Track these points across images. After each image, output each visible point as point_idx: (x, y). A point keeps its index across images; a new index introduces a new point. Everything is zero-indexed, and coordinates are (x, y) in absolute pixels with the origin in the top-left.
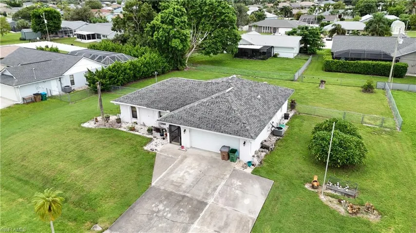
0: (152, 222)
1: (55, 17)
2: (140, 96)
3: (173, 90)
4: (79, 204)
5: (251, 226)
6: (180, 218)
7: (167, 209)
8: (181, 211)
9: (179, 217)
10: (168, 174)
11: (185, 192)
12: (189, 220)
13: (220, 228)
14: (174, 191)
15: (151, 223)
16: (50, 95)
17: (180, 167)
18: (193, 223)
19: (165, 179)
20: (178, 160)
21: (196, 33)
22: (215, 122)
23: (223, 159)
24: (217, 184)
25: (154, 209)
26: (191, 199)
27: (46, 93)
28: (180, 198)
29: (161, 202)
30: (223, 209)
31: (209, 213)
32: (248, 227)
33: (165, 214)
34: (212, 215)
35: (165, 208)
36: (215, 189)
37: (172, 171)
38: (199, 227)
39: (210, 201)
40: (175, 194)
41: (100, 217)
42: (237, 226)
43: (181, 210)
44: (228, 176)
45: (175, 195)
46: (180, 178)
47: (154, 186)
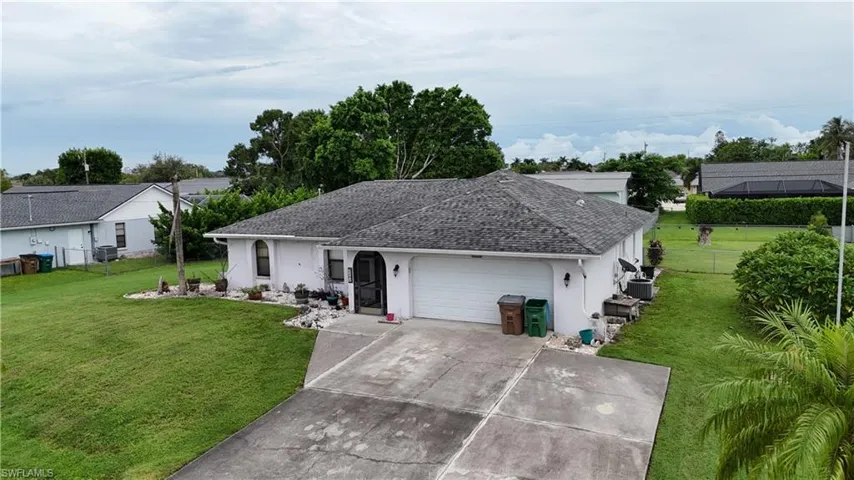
0: (306, 464)
1: (108, 166)
2: (279, 219)
3: (361, 202)
4: (74, 438)
5: (640, 462)
6: (399, 453)
7: (352, 435)
8: (397, 437)
9: (392, 450)
10: (352, 365)
11: (406, 396)
12: (427, 457)
13: (535, 470)
14: (372, 395)
15: (299, 469)
16: (61, 264)
17: (386, 351)
18: (441, 463)
19: (345, 374)
20: (380, 339)
21: (407, 159)
22: (478, 233)
23: (506, 332)
24: (503, 378)
25: (312, 436)
26: (429, 410)
27: (54, 254)
28: (394, 410)
29: (333, 419)
30: (532, 428)
31: (493, 437)
32: (634, 466)
33: (347, 446)
34: (503, 441)
35: (346, 433)
36: (498, 387)
37: (364, 358)
38: (464, 472)
39: (491, 411)
40: (376, 402)
41: (131, 464)
42: (593, 465)
43: (400, 433)
44: (530, 361)
45: (376, 404)
46: (389, 370)
47: (310, 390)
